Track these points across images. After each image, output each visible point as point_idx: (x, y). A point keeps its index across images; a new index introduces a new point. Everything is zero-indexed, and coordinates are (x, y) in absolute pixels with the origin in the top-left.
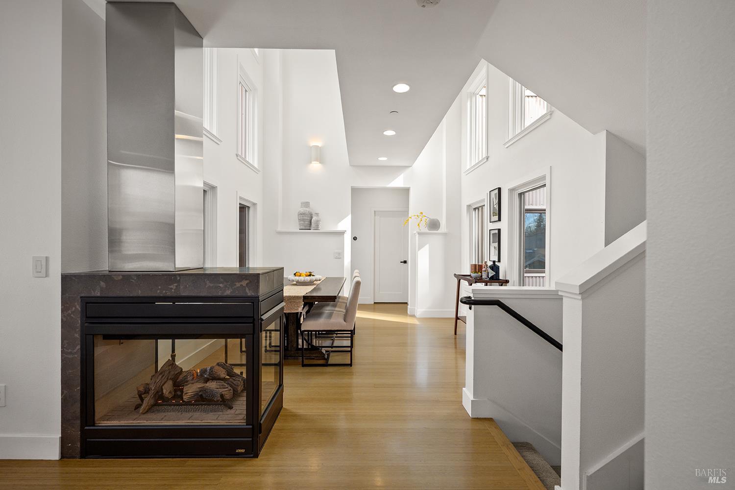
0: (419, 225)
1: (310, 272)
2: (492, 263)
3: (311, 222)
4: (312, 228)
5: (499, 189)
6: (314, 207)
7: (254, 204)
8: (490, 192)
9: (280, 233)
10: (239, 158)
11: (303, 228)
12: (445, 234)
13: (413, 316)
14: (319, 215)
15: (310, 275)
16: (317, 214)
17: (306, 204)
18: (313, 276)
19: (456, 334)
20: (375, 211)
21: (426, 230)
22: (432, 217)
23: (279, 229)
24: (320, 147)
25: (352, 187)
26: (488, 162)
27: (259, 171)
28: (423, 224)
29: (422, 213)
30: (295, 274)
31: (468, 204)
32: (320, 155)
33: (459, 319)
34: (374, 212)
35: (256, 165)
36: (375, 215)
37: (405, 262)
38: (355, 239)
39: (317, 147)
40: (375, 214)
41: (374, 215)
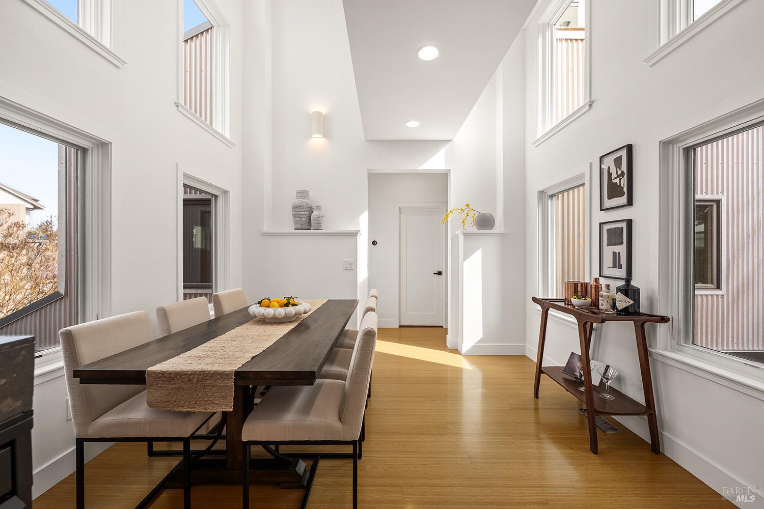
0: (463, 222)
1: (289, 299)
2: (624, 283)
3: (310, 219)
4: (312, 228)
5: (630, 148)
6: (315, 198)
7: (225, 192)
8: (601, 158)
9: (267, 235)
10: (180, 109)
11: (299, 227)
12: (502, 236)
13: (456, 351)
14: (322, 208)
15: (287, 305)
16: (319, 208)
17: (303, 194)
18: (294, 305)
19: (536, 395)
20: (400, 208)
21: (475, 230)
22: (483, 211)
23: (265, 230)
24: (324, 116)
25: (368, 170)
26: (591, 110)
27: (234, 145)
28: (470, 221)
29: (468, 205)
30: (260, 303)
31: (541, 189)
32: (323, 124)
33: (543, 372)
34: (398, 208)
35: (227, 136)
36: (400, 213)
37: (440, 273)
38: (374, 243)
39: (319, 114)
40: (400, 211)
41: (398, 212)
